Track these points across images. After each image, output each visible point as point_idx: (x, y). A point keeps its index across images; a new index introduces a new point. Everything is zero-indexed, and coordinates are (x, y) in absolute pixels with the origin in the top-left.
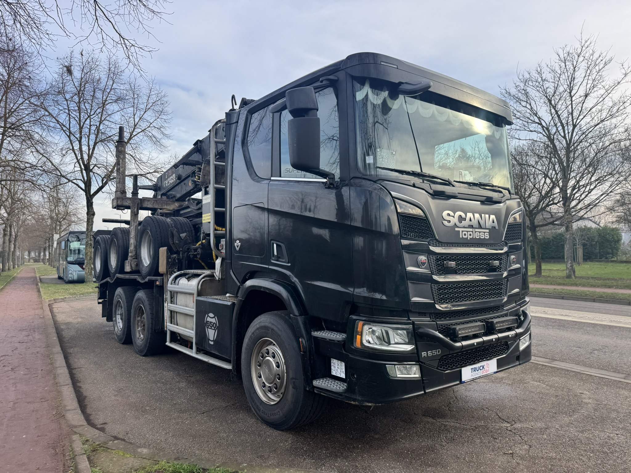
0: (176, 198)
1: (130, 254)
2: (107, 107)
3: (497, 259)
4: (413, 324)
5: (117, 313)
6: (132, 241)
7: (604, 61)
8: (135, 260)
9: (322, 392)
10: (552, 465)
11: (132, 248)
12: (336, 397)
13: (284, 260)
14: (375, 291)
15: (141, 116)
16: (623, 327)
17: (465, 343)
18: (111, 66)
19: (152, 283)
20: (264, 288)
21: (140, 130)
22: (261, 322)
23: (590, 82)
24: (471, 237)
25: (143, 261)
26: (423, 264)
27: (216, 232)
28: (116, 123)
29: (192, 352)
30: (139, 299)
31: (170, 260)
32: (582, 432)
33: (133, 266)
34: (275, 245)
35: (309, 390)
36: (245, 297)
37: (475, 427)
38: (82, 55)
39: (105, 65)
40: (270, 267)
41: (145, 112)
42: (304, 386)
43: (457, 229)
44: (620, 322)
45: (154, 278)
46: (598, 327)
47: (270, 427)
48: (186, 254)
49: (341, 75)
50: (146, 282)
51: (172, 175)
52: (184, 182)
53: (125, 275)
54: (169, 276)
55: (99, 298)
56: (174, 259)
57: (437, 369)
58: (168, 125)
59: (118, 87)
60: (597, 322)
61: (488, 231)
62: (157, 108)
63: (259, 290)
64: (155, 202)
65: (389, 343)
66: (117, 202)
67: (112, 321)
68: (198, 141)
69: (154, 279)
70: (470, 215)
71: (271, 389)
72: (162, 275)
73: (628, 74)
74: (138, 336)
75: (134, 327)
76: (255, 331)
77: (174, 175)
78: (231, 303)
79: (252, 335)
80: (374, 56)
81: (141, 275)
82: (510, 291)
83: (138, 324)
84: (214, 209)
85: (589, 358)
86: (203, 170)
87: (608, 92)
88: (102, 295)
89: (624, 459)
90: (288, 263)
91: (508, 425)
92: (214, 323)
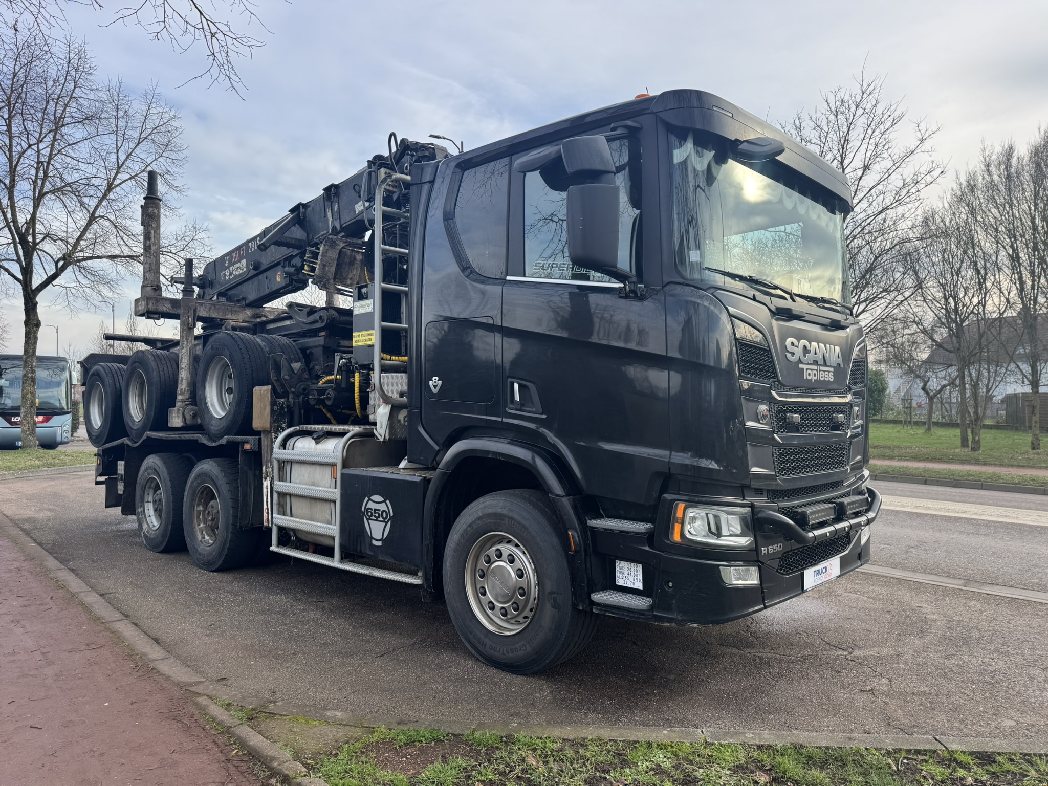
0: (247, 302)
1: (179, 397)
2: (63, 130)
3: (842, 412)
4: (752, 506)
5: (146, 500)
6: (184, 375)
7: (892, 117)
8: (192, 407)
9: (608, 612)
10: (931, 702)
11: (183, 386)
12: (635, 618)
13: (534, 410)
14: (701, 457)
15: (130, 151)
16: (935, 515)
17: (817, 532)
18: (72, 56)
19: (234, 447)
20: (495, 453)
21: (127, 176)
22: (486, 507)
23: (871, 147)
24: (816, 378)
25: (211, 409)
26: (764, 416)
27: (383, 361)
28: (78, 161)
29: (333, 561)
30: (203, 476)
31: (275, 408)
32: (946, 657)
33: (188, 417)
34: (516, 386)
35: (583, 610)
36: (453, 468)
37: (802, 657)
38: (16, 30)
39: (62, 52)
40: (505, 420)
41: (139, 143)
42: (573, 603)
43: (801, 366)
44: (929, 508)
45: (239, 438)
46: (902, 515)
47: (503, 671)
48: (301, 398)
49: (646, 121)
50: (221, 445)
51: (239, 261)
52: (265, 274)
53: (169, 433)
54: (273, 434)
55: (101, 475)
56: (282, 407)
57: (777, 571)
58: (179, 170)
59: (83, 95)
60: (898, 509)
61: (832, 369)
62: (161, 139)
63: (485, 456)
64: (213, 307)
65: (719, 535)
66: (148, 304)
67: (133, 513)
68: (300, 204)
69: (239, 440)
70: (814, 344)
71: (506, 611)
72: (258, 433)
73: (925, 139)
74: (199, 537)
75: (191, 522)
76: (473, 522)
77: (244, 262)
78: (420, 478)
79: (469, 529)
80: (698, 94)
81: (206, 434)
82: (853, 459)
83: (198, 517)
84: (380, 323)
85: (907, 559)
86: (323, 256)
87: (897, 165)
88: (107, 467)
89: (1017, 689)
90: (542, 414)
91: (846, 653)
92: (383, 511)
